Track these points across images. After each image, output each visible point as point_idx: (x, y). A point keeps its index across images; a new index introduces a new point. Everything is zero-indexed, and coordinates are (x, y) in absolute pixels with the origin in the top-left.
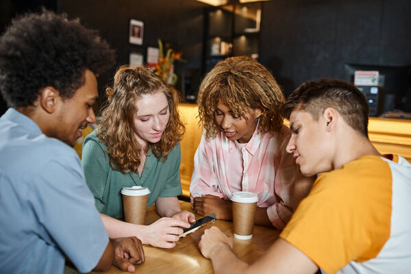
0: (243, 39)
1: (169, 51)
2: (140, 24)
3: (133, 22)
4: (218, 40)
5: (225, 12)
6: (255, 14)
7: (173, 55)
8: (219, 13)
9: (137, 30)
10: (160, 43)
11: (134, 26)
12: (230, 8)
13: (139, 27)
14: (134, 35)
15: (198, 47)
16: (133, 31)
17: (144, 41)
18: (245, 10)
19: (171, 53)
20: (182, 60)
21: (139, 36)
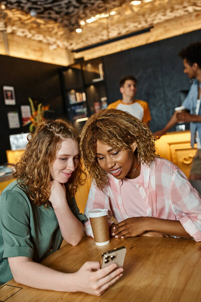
0: (92, 87)
1: (40, 106)
2: (11, 88)
3: (6, 88)
4: (73, 91)
5: (74, 70)
6: (98, 68)
7: (43, 108)
8: (70, 71)
9: (9, 94)
10: (30, 100)
11: (6, 91)
12: (78, 67)
13: (11, 91)
14: (7, 98)
15: (59, 99)
16: (7, 95)
17: (16, 101)
18: (89, 66)
19: (41, 107)
20: (50, 111)
21: (12, 99)
